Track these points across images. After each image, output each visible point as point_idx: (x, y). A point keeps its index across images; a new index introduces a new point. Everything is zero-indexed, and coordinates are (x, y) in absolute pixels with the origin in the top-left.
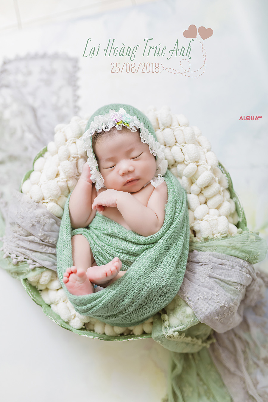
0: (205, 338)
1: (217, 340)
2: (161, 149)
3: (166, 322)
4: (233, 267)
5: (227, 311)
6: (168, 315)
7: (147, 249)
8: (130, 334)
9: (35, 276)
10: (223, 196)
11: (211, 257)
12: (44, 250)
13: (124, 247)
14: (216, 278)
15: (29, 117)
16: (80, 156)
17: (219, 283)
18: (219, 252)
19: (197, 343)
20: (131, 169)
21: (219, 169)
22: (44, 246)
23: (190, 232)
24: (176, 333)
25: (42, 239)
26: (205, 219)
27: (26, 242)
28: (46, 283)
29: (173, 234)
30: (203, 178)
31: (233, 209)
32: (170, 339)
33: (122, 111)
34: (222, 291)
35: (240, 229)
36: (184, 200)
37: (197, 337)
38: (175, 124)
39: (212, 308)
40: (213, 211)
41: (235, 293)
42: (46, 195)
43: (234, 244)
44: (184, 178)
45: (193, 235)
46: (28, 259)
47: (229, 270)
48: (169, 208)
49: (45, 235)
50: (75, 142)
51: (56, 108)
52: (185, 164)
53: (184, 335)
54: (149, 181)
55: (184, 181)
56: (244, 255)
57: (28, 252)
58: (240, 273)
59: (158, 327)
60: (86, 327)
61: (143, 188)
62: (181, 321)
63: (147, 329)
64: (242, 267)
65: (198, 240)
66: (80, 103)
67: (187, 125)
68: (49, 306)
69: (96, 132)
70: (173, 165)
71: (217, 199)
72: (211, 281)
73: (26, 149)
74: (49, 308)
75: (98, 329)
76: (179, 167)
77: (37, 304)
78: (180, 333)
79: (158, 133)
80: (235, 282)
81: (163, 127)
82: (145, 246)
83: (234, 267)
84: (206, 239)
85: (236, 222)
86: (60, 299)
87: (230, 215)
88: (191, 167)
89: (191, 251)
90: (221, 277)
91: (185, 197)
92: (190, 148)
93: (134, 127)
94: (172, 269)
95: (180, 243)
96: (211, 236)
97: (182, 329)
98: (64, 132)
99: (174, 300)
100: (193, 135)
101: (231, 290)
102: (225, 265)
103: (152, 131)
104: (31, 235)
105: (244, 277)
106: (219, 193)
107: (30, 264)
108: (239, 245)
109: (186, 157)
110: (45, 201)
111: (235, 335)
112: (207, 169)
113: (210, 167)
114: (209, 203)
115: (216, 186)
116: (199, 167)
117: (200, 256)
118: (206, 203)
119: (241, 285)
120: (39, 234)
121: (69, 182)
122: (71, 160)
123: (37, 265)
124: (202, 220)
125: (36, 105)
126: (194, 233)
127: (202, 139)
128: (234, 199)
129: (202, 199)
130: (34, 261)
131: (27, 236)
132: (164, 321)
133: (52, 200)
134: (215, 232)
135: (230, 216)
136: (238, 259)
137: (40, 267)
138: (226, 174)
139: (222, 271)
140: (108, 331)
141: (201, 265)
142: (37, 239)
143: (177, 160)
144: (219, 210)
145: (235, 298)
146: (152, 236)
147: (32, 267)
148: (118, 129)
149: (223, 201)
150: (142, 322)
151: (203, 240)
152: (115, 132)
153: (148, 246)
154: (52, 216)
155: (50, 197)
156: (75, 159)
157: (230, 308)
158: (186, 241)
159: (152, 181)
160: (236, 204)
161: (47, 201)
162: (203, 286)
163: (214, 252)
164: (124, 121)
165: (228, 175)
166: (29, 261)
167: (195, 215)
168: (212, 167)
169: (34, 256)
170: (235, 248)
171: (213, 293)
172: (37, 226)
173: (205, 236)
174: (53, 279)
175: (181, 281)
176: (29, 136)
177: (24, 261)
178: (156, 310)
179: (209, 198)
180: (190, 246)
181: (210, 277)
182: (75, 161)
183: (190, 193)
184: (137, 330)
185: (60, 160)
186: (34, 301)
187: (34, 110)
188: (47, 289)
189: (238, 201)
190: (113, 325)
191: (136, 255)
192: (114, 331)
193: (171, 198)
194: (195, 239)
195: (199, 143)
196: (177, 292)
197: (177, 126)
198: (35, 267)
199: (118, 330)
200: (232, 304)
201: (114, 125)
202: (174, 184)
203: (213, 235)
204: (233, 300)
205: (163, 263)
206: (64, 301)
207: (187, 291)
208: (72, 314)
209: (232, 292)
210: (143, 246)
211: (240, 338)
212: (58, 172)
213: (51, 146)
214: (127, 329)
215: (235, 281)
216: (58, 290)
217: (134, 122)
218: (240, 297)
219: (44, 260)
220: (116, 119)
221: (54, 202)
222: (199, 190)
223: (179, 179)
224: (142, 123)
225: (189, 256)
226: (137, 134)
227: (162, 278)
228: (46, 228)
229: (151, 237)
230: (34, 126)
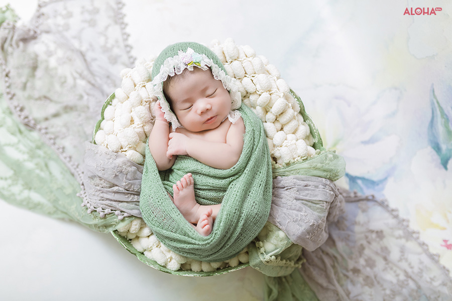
0: (296, 260)
1: (307, 260)
2: (232, 82)
3: (261, 249)
4: (317, 187)
5: (317, 229)
6: (263, 242)
7: (232, 181)
8: (226, 267)
9: (125, 226)
10: (298, 121)
11: (295, 180)
12: (130, 199)
14: (302, 200)
15: (79, 63)
16: (151, 100)
17: (305, 204)
18: (302, 174)
19: (290, 264)
20: (208, 107)
21: (291, 95)
22: (129, 195)
23: (271, 160)
24: (273, 257)
25: (127, 188)
26: (284, 145)
27: (110, 193)
28: (137, 232)
29: (255, 164)
30: (278, 105)
31: (309, 132)
32: (267, 264)
33: (190, 51)
34: (309, 211)
35: (318, 150)
36: (261, 129)
37: (290, 259)
38: (242, 56)
39: (303, 228)
40: (290, 136)
41: (322, 211)
42: (124, 143)
43: (314, 165)
44: (258, 108)
45: (275, 162)
46: (115, 210)
47: (313, 190)
48: (247, 138)
49: (129, 183)
50: (144, 86)
51: (106, 50)
52: (257, 94)
53: (279, 258)
54: (227, 116)
55: (259, 111)
56: (325, 173)
57: (114, 204)
58: (324, 191)
59: (255, 254)
60: (182, 268)
61: (222, 123)
62: (276, 245)
63: (243, 259)
64: (325, 185)
65: (280, 166)
66: (130, 41)
67: (254, 56)
68: (143, 253)
69: (169, 77)
70: (246, 95)
71: (293, 124)
72: (298, 203)
73: (81, 97)
74: (142, 255)
75: (195, 267)
76: (252, 98)
77: (132, 253)
78: (276, 256)
79: (226, 66)
80: (321, 201)
81: (230, 60)
82: (230, 179)
83: (318, 186)
84: (288, 164)
85: (312, 144)
86: (153, 245)
87: (307, 138)
88: (265, 95)
89: (275, 178)
90: (307, 198)
91: (262, 126)
92: (261, 78)
93: (206, 65)
94: (261, 197)
95: (264, 170)
96: (292, 161)
97: (278, 252)
98: (130, 77)
99: (265, 227)
100: (262, 65)
101: (318, 208)
102: (310, 186)
103: (221, 67)
104: (114, 185)
105: (328, 194)
106: (294, 118)
107: (118, 215)
108: (319, 165)
109: (258, 87)
110: (124, 150)
111: (323, 252)
112: (280, 97)
113: (283, 94)
114: (285, 129)
115: (290, 112)
116: (272, 96)
117: (284, 181)
118: (282, 129)
119: (326, 202)
120: (123, 183)
121: (145, 127)
122: (144, 104)
123: (126, 215)
124: (281, 146)
125: (83, 49)
126: (275, 159)
127: (270, 67)
128: (308, 121)
129: (279, 126)
130: (122, 211)
131: (110, 187)
132: (259, 248)
133: (131, 147)
134: (295, 156)
135: (306, 138)
136: (320, 179)
137: (129, 217)
138: (297, 98)
139: (307, 192)
140: (205, 268)
141: (287, 190)
142: (122, 189)
143: (249, 91)
144: (296, 135)
145: (322, 215)
146: (234, 166)
147: (120, 217)
148: (190, 69)
149: (299, 125)
150: (237, 254)
151: (285, 166)
152: (187, 73)
154: (133, 164)
155: (129, 144)
156: (148, 103)
157: (319, 225)
158: (269, 169)
159: (229, 116)
160: (309, 125)
161: (126, 149)
162: (291, 209)
163: (298, 175)
164: (194, 61)
165: (299, 99)
166: (117, 213)
167: (274, 142)
168: (284, 94)
169: (120, 206)
170: (316, 168)
171: (302, 214)
172: (120, 175)
173: (287, 161)
174: (142, 226)
175: (269, 206)
176: (81, 83)
177: (112, 213)
178: (251, 239)
179: (285, 125)
180: (273, 173)
181: (297, 199)
182: (148, 105)
183: (266, 122)
184: (233, 262)
185: (133, 106)
186: (128, 250)
187: (83, 55)
188: (137, 237)
189: (312, 123)
192: (211, 266)
193: (248, 128)
194: (277, 166)
195: (268, 71)
196: (267, 217)
197: (245, 58)
198: (124, 217)
199: (215, 265)
200: (320, 222)
201: (186, 67)
202: (249, 115)
203: (294, 159)
204: (320, 217)
205: (251, 192)
206: (157, 247)
207: (277, 216)
208: (168, 258)
209: (319, 210)
210: (228, 180)
211: (327, 254)
212: (132, 118)
213: (119, 92)
214: (224, 263)
215: (321, 199)
216: (149, 236)
217: (204, 61)
218: (326, 214)
219: (132, 209)
220: (187, 60)
221: (133, 149)
222: (274, 117)
223: (252, 109)
224: (212, 60)
225: (273, 183)
226: (209, 72)
227: (252, 206)
228: (129, 176)
229: (234, 168)
230: (86, 73)
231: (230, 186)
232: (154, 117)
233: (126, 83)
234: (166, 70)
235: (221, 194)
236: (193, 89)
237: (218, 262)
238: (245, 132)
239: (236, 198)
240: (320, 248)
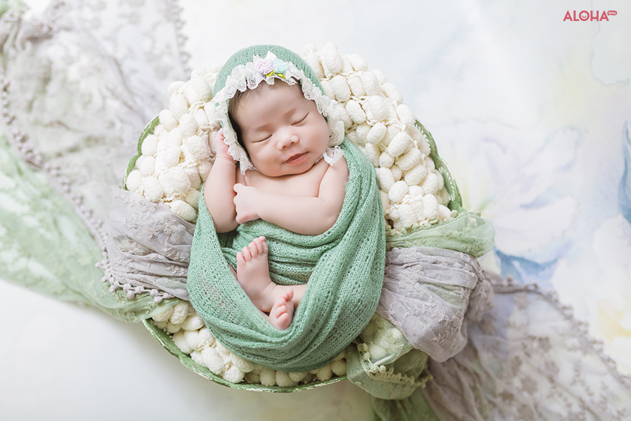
0: (417, 375)
1: (435, 377)
2: (331, 105)
3: (365, 354)
4: (450, 265)
5: (449, 327)
6: (368, 344)
8: (313, 380)
9: (164, 313)
10: (426, 166)
11: (419, 254)
12: (173, 273)
13: (292, 254)
14: (429, 283)
15: (111, 76)
16: (212, 128)
17: (433, 290)
18: (430, 245)
19: (409, 381)
20: (294, 139)
21: (416, 129)
22: (172, 267)
23: (384, 223)
24: (382, 367)
25: (169, 255)
26: (405, 202)
27: (145, 263)
28: (181, 322)
29: (361, 225)
30: (397, 142)
31: (442, 184)
32: (374, 377)
33: (271, 56)
34: (439, 300)
35: (454, 211)
36: (373, 175)
37: (409, 374)
38: (347, 69)
39: (429, 325)
40: (414, 189)
41: (458, 301)
42: (169, 190)
43: (448, 232)
44: (368, 145)
45: (390, 227)
46: (150, 289)
47: (445, 269)
48: (351, 189)
49: (173, 249)
50: (202, 108)
51: (151, 57)
52: (368, 125)
53: (392, 370)
54: (322, 155)
55: (369, 149)
56: (464, 245)
57: (149, 278)
58: (461, 271)
59: (355, 362)
60: (247, 379)
61: (314, 165)
62: (387, 350)
63: (338, 369)
64: (463, 263)
65: (398, 232)
66: (188, 47)
67: (365, 69)
68: (189, 356)
69: (238, 92)
70: (351, 127)
71: (419, 170)
72: (423, 288)
73: (112, 125)
74: (188, 358)
75: (266, 379)
76: (360, 130)
77: (172, 354)
78: (388, 366)
79: (324, 83)
80: (456, 286)
81: (330, 75)
82: (323, 248)
83: (453, 264)
84: (409, 230)
85: (447, 202)
86: (205, 343)
87: (439, 193)
88: (379, 128)
89: (389, 249)
90: (436, 281)
91: (373, 171)
92: (374, 102)
93: (292, 77)
94: (367, 275)
95: (373, 236)
96: (416, 225)
97: (389, 360)
98: (182, 93)
99: (372, 322)
100: (376, 83)
101: (451, 297)
102: (440, 263)
103: (316, 82)
104: (151, 251)
105: (467, 277)
106: (420, 162)
107: (155, 295)
108: (456, 233)
109: (369, 115)
110: (168, 199)
111: (459, 366)
112: (401, 130)
113: (405, 126)
114: (408, 177)
115: (415, 154)
116: (389, 128)
117: (403, 255)
118: (402, 178)
119: (464, 288)
120: (164, 248)
121: (201, 168)
122: (200, 134)
123: (166, 295)
124: (400, 203)
125: (119, 55)
126: (390, 222)
127: (388, 87)
128: (441, 169)
129: (398, 173)
130: (160, 291)
131: (145, 254)
132: (362, 353)
133: (178, 196)
134: (420, 218)
135: (437, 194)
136: (456, 253)
137: (170, 299)
138: (426, 134)
139: (436, 272)
140: (281, 380)
141: (406, 268)
142: (161, 257)
143: (355, 120)
144: (423, 186)
145: (458, 307)
147: (158, 299)
148: (269, 83)
149: (427, 174)
150: (329, 361)
151: (405, 232)
152: (265, 88)
153: (327, 246)
154: (180, 221)
155: (175, 192)
156: (206, 132)
157: (452, 322)
158: (381, 235)
159: (325, 155)
160: (443, 175)
161: (171, 198)
162: (411, 296)
163: (423, 247)
164: (276, 70)
165: (429, 136)
166: (152, 292)
167: (390, 197)
168: (407, 126)
169: (159, 282)
170: (450, 237)
171: (427, 304)
172: (160, 236)
173: (408, 225)
174: (190, 314)
175: (379, 291)
176: (114, 104)
177: (146, 292)
178: (350, 339)
179: (407, 172)
180: (387, 242)
181: (421, 282)
182: (207, 136)
183: (379, 167)
184: (323, 373)
185: (184, 136)
186: (167, 349)
187: (117, 64)
188: (182, 331)
189: (448, 171)
190: (287, 371)
191: (312, 263)
192: (290, 379)
193: (354, 174)
194: (393, 232)
195: (384, 93)
196: (375, 307)
197: (352, 71)
198: (163, 299)
199: (296, 377)
200: (454, 317)
201: (263, 79)
202: (355, 154)
203: (418, 222)
204: (454, 311)
205: (353, 268)
206: (210, 346)
207: (391, 306)
208: (225, 363)
209: (453, 300)
211: (465, 369)
212: (182, 153)
213: (165, 116)
214: (309, 374)
215: (456, 284)
216: (199, 330)
217: (290, 72)
218: (464, 307)
219: (175, 288)
220: (264, 69)
221: (181, 199)
222: (392, 160)
223: (360, 147)
224: (302, 71)
225: (387, 257)
226: (297, 88)
227: (354, 288)
228: (173, 239)
230: (120, 89)
231: (323, 257)
232: (215, 154)
233: (176, 102)
234: (235, 82)
235: (308, 269)
236: (272, 111)
237: (301, 371)
238: (348, 180)
239: (329, 274)
240: (453, 358)
